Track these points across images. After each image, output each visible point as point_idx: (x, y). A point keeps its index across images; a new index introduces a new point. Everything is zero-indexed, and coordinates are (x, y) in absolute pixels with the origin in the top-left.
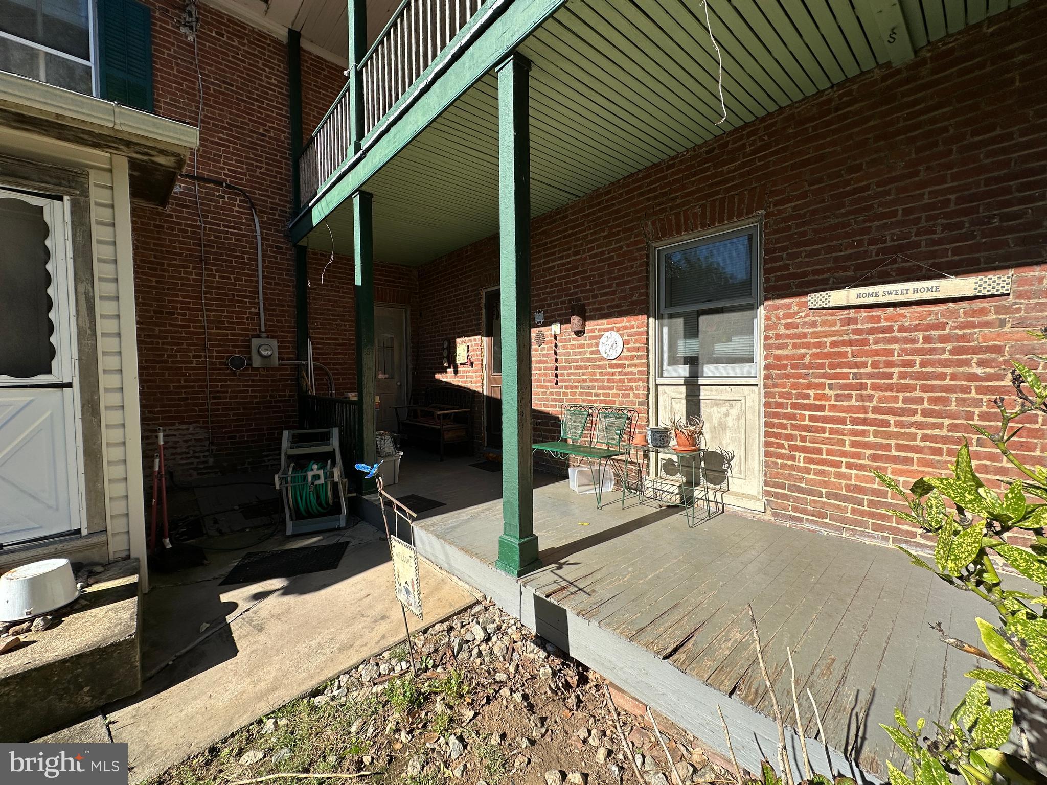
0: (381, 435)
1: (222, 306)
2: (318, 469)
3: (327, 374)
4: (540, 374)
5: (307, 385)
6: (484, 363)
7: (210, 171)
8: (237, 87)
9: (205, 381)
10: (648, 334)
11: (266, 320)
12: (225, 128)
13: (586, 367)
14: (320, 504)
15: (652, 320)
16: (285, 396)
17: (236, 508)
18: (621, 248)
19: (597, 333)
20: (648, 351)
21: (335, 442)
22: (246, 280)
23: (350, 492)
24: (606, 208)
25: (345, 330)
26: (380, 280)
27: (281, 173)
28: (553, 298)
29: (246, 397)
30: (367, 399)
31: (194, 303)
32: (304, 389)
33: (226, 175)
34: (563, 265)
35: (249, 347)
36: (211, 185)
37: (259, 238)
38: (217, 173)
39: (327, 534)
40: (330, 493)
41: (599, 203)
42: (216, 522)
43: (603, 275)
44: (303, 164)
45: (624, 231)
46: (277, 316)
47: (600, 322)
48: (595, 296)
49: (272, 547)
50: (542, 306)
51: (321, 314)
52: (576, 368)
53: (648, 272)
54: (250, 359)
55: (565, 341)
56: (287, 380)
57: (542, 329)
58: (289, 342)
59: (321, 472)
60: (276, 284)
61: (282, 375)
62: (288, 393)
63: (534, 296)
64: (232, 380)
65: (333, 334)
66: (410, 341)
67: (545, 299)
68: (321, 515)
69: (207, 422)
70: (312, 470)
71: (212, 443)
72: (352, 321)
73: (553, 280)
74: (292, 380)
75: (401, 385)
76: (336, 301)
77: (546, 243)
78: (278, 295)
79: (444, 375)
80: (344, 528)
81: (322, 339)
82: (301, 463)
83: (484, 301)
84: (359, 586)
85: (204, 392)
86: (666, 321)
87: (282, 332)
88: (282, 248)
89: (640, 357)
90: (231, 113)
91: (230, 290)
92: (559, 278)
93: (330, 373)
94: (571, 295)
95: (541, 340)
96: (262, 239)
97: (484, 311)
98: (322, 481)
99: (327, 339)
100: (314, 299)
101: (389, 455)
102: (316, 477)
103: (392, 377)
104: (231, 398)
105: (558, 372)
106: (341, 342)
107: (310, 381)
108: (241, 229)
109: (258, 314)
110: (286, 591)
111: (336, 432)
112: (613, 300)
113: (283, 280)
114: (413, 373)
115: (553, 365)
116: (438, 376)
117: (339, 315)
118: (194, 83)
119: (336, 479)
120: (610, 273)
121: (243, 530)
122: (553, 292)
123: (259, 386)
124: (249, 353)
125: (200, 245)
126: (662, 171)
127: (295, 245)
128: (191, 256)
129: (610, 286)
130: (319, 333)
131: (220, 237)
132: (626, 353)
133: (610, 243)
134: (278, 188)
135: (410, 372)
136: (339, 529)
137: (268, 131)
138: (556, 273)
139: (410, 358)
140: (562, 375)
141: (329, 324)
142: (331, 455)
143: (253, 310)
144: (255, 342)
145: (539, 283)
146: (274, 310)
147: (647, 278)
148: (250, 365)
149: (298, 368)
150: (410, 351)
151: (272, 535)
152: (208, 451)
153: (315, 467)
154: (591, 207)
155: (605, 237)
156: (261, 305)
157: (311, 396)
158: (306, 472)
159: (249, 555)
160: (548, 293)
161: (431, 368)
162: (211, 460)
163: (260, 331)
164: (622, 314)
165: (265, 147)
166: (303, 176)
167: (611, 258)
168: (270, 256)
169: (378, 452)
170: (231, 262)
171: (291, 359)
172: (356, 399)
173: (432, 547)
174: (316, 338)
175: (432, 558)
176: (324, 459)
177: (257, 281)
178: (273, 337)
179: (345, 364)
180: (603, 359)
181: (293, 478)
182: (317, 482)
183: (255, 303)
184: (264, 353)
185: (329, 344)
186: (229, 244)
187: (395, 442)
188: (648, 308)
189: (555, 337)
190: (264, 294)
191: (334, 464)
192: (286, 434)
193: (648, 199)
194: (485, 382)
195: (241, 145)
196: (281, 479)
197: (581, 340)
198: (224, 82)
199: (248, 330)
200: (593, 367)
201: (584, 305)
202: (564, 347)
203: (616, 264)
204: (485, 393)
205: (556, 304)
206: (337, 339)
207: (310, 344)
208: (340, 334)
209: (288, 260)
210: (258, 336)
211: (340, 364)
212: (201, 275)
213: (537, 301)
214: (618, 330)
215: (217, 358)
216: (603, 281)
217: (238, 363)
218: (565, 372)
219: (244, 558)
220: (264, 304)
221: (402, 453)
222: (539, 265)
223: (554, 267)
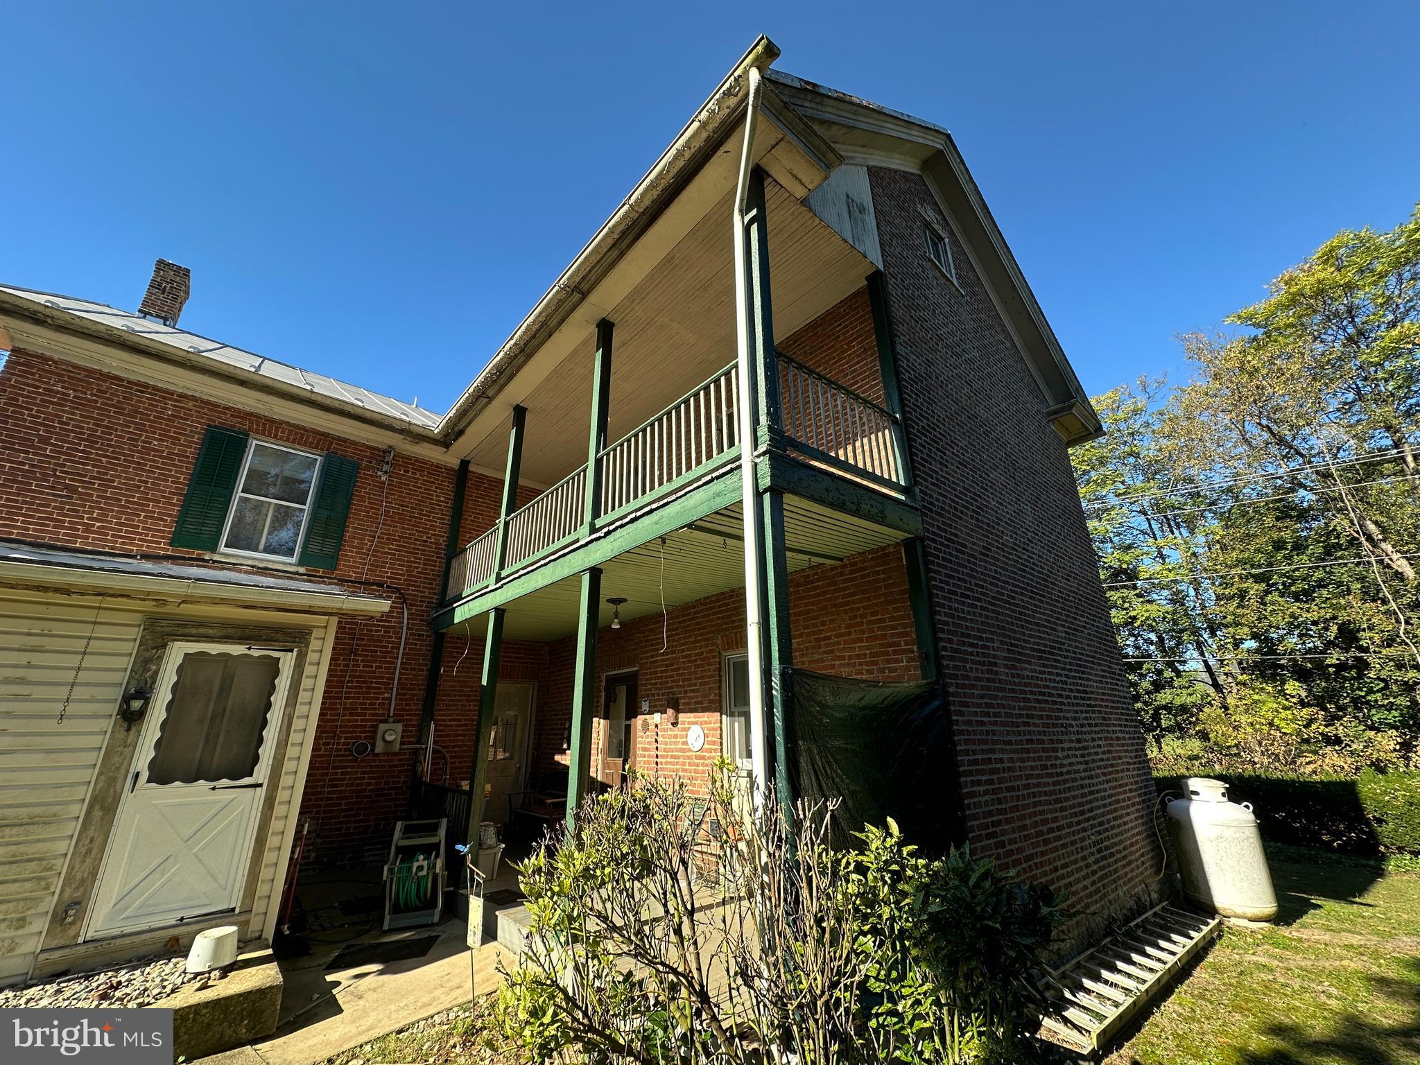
0: (486, 826)
1: (359, 693)
2: (424, 860)
3: (444, 757)
4: (644, 762)
5: (423, 770)
6: (600, 747)
7: (376, 576)
8: (412, 508)
9: (327, 768)
10: (721, 730)
11: (396, 705)
12: (396, 540)
13: (678, 757)
14: (418, 896)
15: (724, 717)
16: (398, 783)
17: (336, 904)
18: (702, 653)
19: (686, 726)
20: (721, 744)
21: (442, 833)
22: (386, 668)
23: (448, 886)
24: (693, 619)
25: (469, 710)
26: (511, 657)
27: (434, 570)
28: (656, 689)
29: (361, 785)
30: (477, 790)
31: (336, 692)
32: (419, 774)
33: (388, 577)
34: (664, 660)
35: (375, 732)
36: (374, 587)
37: (405, 628)
38: (381, 576)
39: (419, 930)
40: (429, 885)
41: (689, 614)
42: (317, 918)
43: (690, 674)
44: (455, 563)
45: (705, 640)
46: (406, 700)
47: (689, 715)
48: (685, 692)
49: (368, 940)
50: (648, 696)
51: (449, 696)
52: (673, 757)
53: (720, 676)
54: (373, 745)
55: (664, 730)
56: (403, 765)
57: (647, 717)
58: (413, 726)
59: (425, 863)
60: (412, 669)
61: (400, 760)
62: (402, 779)
63: (642, 685)
64: (351, 767)
65: (457, 715)
66: (534, 719)
67: (650, 690)
68: (417, 909)
69: (318, 812)
70: (418, 861)
71: (318, 836)
72: (477, 701)
73: (656, 672)
74: (408, 765)
75: (519, 767)
76: (465, 682)
77: (652, 640)
78: (412, 679)
79: (563, 757)
80: (437, 924)
81: (445, 721)
82: (408, 854)
83: (603, 684)
84: (442, 968)
85: (324, 780)
86: (736, 718)
87: (409, 715)
88: (423, 635)
89: (715, 750)
90: (403, 528)
91: (370, 677)
92: (661, 672)
93: (448, 756)
94: (669, 688)
95: (646, 726)
96: (408, 628)
97: (603, 694)
98: (424, 873)
99: (450, 720)
100: (445, 681)
101: (490, 847)
102: (420, 868)
103: (511, 758)
104: (347, 785)
105: (659, 760)
106: (463, 722)
107: (426, 766)
108: (391, 622)
109: (390, 699)
110: (381, 973)
111: (444, 822)
112: (697, 697)
113: (419, 665)
114: (533, 753)
115: (654, 753)
116: (557, 758)
117: (465, 696)
118: (378, 509)
119: (438, 870)
120: (696, 673)
121: (342, 926)
122: (656, 684)
123: (376, 772)
124: (374, 738)
125: (353, 639)
126: (725, 598)
127: (436, 633)
128: (344, 649)
129: (695, 684)
130: (444, 715)
131: (372, 631)
132: (706, 746)
133: (695, 648)
134: (429, 584)
135: (530, 752)
136: (433, 925)
137: (430, 538)
138: (658, 667)
139: (532, 737)
140: (661, 763)
141: (455, 705)
142: (436, 846)
143: (386, 695)
144: (382, 727)
145: (646, 674)
146: (405, 694)
147: (720, 681)
148: (373, 750)
149: (416, 752)
150: (533, 727)
151: (369, 930)
152: (312, 844)
153: (421, 857)
154: (683, 616)
155: (692, 643)
156: (395, 690)
157: (425, 783)
158: (412, 862)
159: (348, 947)
160: (653, 684)
161: (552, 749)
162: (313, 855)
163: (389, 716)
164: (704, 710)
165: (425, 550)
166: (454, 573)
167: (696, 660)
168: (411, 644)
169: (480, 844)
170: (376, 651)
171: (412, 743)
172: (467, 788)
173: (510, 934)
174: (439, 720)
175: (509, 945)
176: (429, 850)
177: (395, 668)
178: (398, 721)
179: (464, 745)
180: (690, 750)
181: (400, 869)
182: (421, 874)
183: (389, 689)
184: (389, 738)
185: (451, 726)
186: (378, 636)
187: (498, 833)
188: (721, 707)
189: (657, 726)
190: (400, 679)
191: (437, 856)
192: (399, 824)
193: (719, 618)
194: (599, 767)
195: (406, 552)
196: (389, 869)
197: (676, 731)
198: (402, 506)
199: (378, 715)
200: (684, 757)
201: (678, 699)
202: (663, 736)
203: (699, 666)
204: (599, 779)
205: (658, 695)
206: (459, 720)
207: (433, 726)
208: (463, 715)
209: (427, 645)
210: (386, 721)
211: (459, 746)
212: (348, 665)
213: (645, 690)
214: (701, 724)
215: (344, 744)
216: (690, 679)
217: (362, 749)
218: (664, 760)
219: (344, 949)
220: (397, 689)
221: (503, 846)
222: (647, 658)
223: (657, 661)
